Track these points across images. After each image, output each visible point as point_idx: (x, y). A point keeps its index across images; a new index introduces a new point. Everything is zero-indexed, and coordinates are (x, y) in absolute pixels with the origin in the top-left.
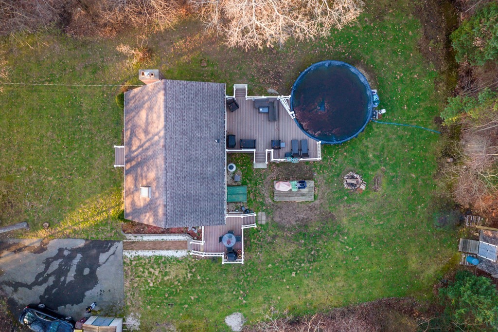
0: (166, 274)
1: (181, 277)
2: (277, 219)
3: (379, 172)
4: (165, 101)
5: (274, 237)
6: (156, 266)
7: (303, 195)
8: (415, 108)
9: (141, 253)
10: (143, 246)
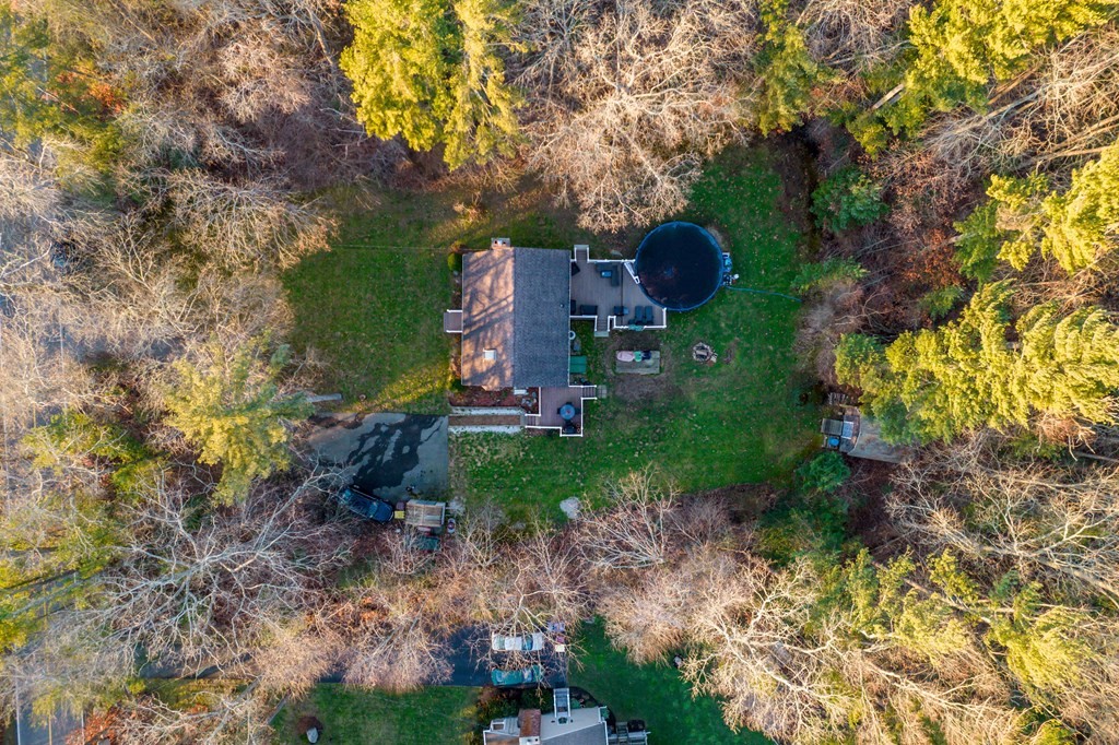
0: (496, 452)
1: (512, 456)
2: (619, 393)
3: (732, 343)
4: (515, 267)
5: (616, 413)
6: (484, 444)
7: (648, 367)
8: (774, 273)
9: (468, 429)
10: (471, 421)
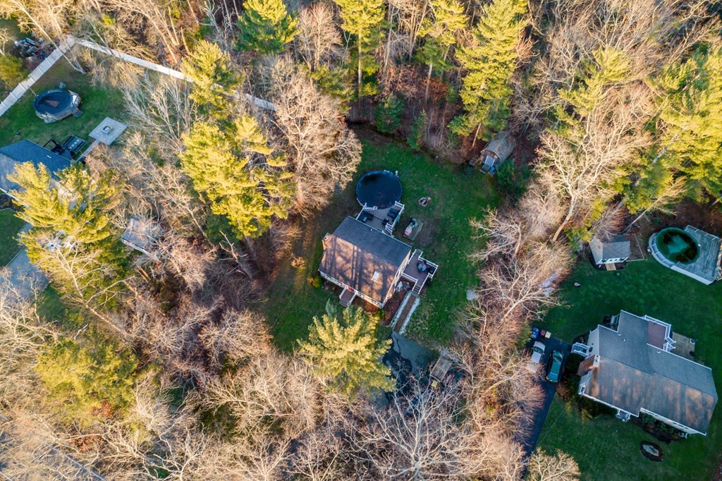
0: (425, 316)
1: (431, 310)
2: (424, 245)
3: (426, 189)
4: (342, 238)
5: (433, 251)
6: (417, 320)
7: (418, 226)
8: (403, 159)
9: (405, 324)
10: (402, 320)
